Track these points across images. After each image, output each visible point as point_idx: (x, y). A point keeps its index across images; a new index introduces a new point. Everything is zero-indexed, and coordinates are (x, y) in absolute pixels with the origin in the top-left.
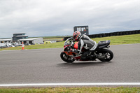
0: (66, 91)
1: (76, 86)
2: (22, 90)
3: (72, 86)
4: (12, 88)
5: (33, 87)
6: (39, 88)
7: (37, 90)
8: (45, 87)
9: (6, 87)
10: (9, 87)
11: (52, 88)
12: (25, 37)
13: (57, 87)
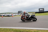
0: (37, 31)
1: (40, 30)
2: (22, 30)
3: (39, 29)
4: (19, 29)
5: (25, 29)
6: (27, 29)
7: (27, 30)
8: (29, 29)
9: (17, 29)
10: (18, 29)
11: (32, 30)
12: (22, 12)
13: (34, 29)
